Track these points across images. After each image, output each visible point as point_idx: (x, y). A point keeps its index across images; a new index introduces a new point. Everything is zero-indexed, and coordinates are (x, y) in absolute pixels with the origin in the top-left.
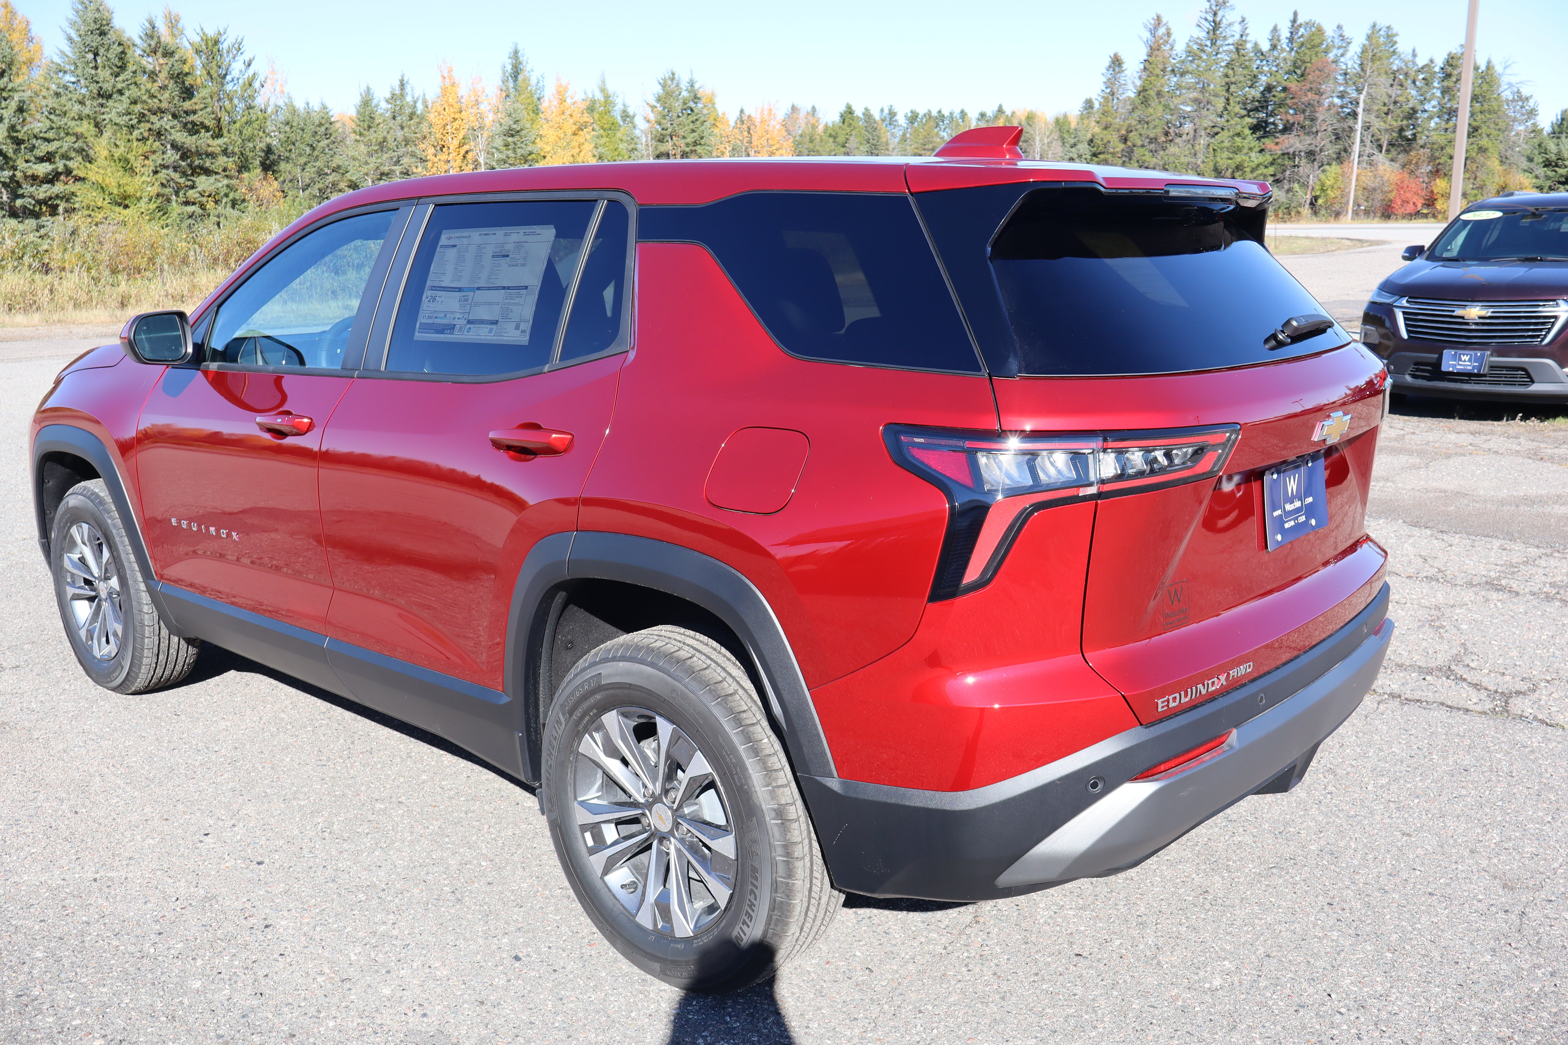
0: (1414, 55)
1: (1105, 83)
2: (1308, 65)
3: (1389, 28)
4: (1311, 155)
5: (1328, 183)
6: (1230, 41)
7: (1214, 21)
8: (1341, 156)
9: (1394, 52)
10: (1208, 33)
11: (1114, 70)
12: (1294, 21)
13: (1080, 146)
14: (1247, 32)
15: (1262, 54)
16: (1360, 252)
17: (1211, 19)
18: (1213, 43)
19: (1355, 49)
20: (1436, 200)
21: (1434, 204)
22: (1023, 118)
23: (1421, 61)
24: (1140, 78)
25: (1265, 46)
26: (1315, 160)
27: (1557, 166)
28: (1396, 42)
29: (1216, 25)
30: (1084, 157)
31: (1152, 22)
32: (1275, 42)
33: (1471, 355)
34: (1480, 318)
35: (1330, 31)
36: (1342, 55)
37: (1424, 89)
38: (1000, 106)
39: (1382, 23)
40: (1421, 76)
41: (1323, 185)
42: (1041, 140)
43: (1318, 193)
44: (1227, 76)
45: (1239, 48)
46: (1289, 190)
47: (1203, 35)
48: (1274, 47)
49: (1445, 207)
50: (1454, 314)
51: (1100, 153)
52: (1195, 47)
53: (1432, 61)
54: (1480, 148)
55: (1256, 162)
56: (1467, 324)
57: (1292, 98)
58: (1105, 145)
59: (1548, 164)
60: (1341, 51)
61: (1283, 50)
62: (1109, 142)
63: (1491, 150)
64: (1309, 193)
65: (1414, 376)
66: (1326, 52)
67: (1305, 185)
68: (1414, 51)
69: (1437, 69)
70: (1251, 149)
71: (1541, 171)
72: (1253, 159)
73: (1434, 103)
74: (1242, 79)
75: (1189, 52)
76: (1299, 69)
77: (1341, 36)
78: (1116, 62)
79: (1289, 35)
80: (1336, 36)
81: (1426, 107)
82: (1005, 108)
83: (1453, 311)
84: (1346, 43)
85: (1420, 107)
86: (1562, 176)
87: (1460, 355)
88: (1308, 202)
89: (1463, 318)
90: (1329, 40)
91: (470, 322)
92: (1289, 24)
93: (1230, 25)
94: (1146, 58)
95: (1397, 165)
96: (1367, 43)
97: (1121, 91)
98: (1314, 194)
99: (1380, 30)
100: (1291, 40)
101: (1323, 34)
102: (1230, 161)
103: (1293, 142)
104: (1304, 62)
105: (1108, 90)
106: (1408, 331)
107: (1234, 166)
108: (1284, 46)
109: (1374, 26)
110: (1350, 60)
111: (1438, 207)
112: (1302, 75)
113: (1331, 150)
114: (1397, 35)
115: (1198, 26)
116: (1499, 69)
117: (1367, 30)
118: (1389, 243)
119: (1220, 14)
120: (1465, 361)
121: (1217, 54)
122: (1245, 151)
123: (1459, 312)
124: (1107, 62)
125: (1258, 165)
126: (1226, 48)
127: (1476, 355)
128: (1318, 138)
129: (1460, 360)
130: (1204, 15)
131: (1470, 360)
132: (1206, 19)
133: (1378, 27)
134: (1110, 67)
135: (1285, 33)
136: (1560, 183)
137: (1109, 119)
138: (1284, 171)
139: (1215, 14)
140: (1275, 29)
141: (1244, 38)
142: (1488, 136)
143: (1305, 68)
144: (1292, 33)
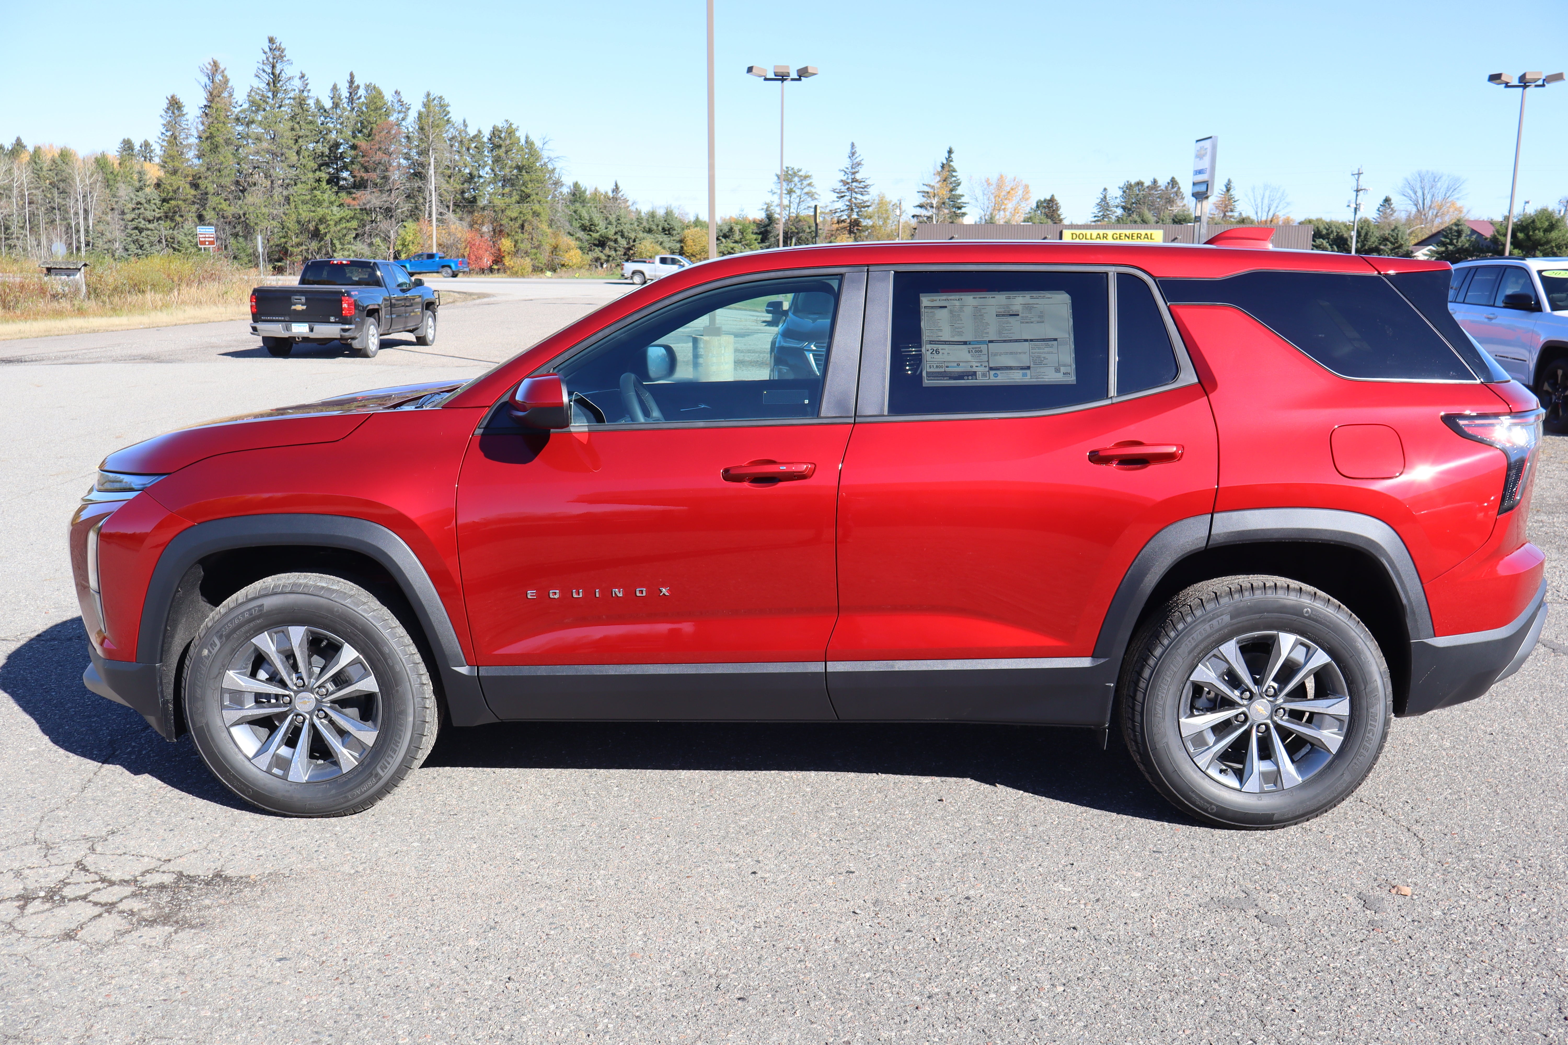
0: (465, 126)
1: (164, 125)
2: (374, 126)
3: (440, 98)
4: (388, 212)
5: (409, 238)
6: (292, 95)
7: (273, 74)
8: (415, 214)
9: (448, 120)
10: (268, 84)
11: (173, 113)
12: (352, 82)
13: (148, 190)
14: (308, 87)
15: (325, 111)
16: (479, 305)
17: (270, 71)
18: (275, 95)
19: (413, 115)
20: (504, 257)
21: (502, 261)
22: (57, 155)
23: (472, 132)
24: (203, 124)
25: (328, 104)
26: (392, 216)
27: (590, 230)
28: (449, 112)
29: (275, 79)
30: (153, 202)
31: (209, 67)
32: (336, 100)
35: (388, 96)
36: (403, 119)
37: (477, 157)
38: (18, 140)
39: (435, 93)
40: (473, 145)
41: (404, 240)
42: (81, 181)
43: (400, 248)
44: (293, 129)
45: (301, 103)
46: (371, 244)
47: (263, 86)
48: (336, 105)
49: (512, 263)
51: (171, 199)
52: (258, 97)
53: (479, 131)
54: (534, 213)
55: (338, 216)
57: (363, 156)
58: (175, 192)
59: (584, 228)
60: (401, 116)
61: (344, 108)
62: (178, 188)
63: (543, 215)
64: (391, 247)
66: (387, 115)
67: (386, 239)
68: (464, 121)
69: (485, 140)
70: (332, 203)
71: (581, 234)
72: (335, 212)
73: (487, 169)
74: (308, 133)
75: (253, 103)
76: (364, 128)
77: (399, 101)
78: (175, 105)
79: (348, 95)
80: (395, 101)
81: (481, 173)
82: (25, 141)
84: (405, 109)
85: (476, 173)
86: (595, 239)
88: (392, 256)
90: (389, 104)
91: (991, 369)
92: (348, 85)
93: (289, 79)
94: (205, 103)
95: (465, 224)
96: (423, 110)
97: (183, 136)
98: (396, 249)
99: (434, 99)
100: (351, 100)
101: (383, 97)
102: (312, 214)
103: (370, 198)
104: (369, 123)
105: (169, 134)
107: (317, 219)
108: (345, 105)
109: (428, 95)
110: (410, 123)
111: (507, 264)
112: (369, 135)
113: (406, 207)
114: (448, 105)
115: (257, 76)
116: (538, 144)
117: (422, 99)
118: (493, 296)
119: (279, 67)
121: (280, 107)
122: (326, 204)
124: (165, 104)
125: (341, 220)
126: (287, 102)
128: (393, 195)
130: (261, 66)
132: (264, 71)
133: (432, 97)
134: (168, 109)
135: (345, 93)
136: (595, 245)
137: (176, 164)
138: (364, 226)
139: (273, 67)
140: (335, 88)
141: (305, 94)
142: (539, 202)
143: (371, 129)
144: (351, 94)
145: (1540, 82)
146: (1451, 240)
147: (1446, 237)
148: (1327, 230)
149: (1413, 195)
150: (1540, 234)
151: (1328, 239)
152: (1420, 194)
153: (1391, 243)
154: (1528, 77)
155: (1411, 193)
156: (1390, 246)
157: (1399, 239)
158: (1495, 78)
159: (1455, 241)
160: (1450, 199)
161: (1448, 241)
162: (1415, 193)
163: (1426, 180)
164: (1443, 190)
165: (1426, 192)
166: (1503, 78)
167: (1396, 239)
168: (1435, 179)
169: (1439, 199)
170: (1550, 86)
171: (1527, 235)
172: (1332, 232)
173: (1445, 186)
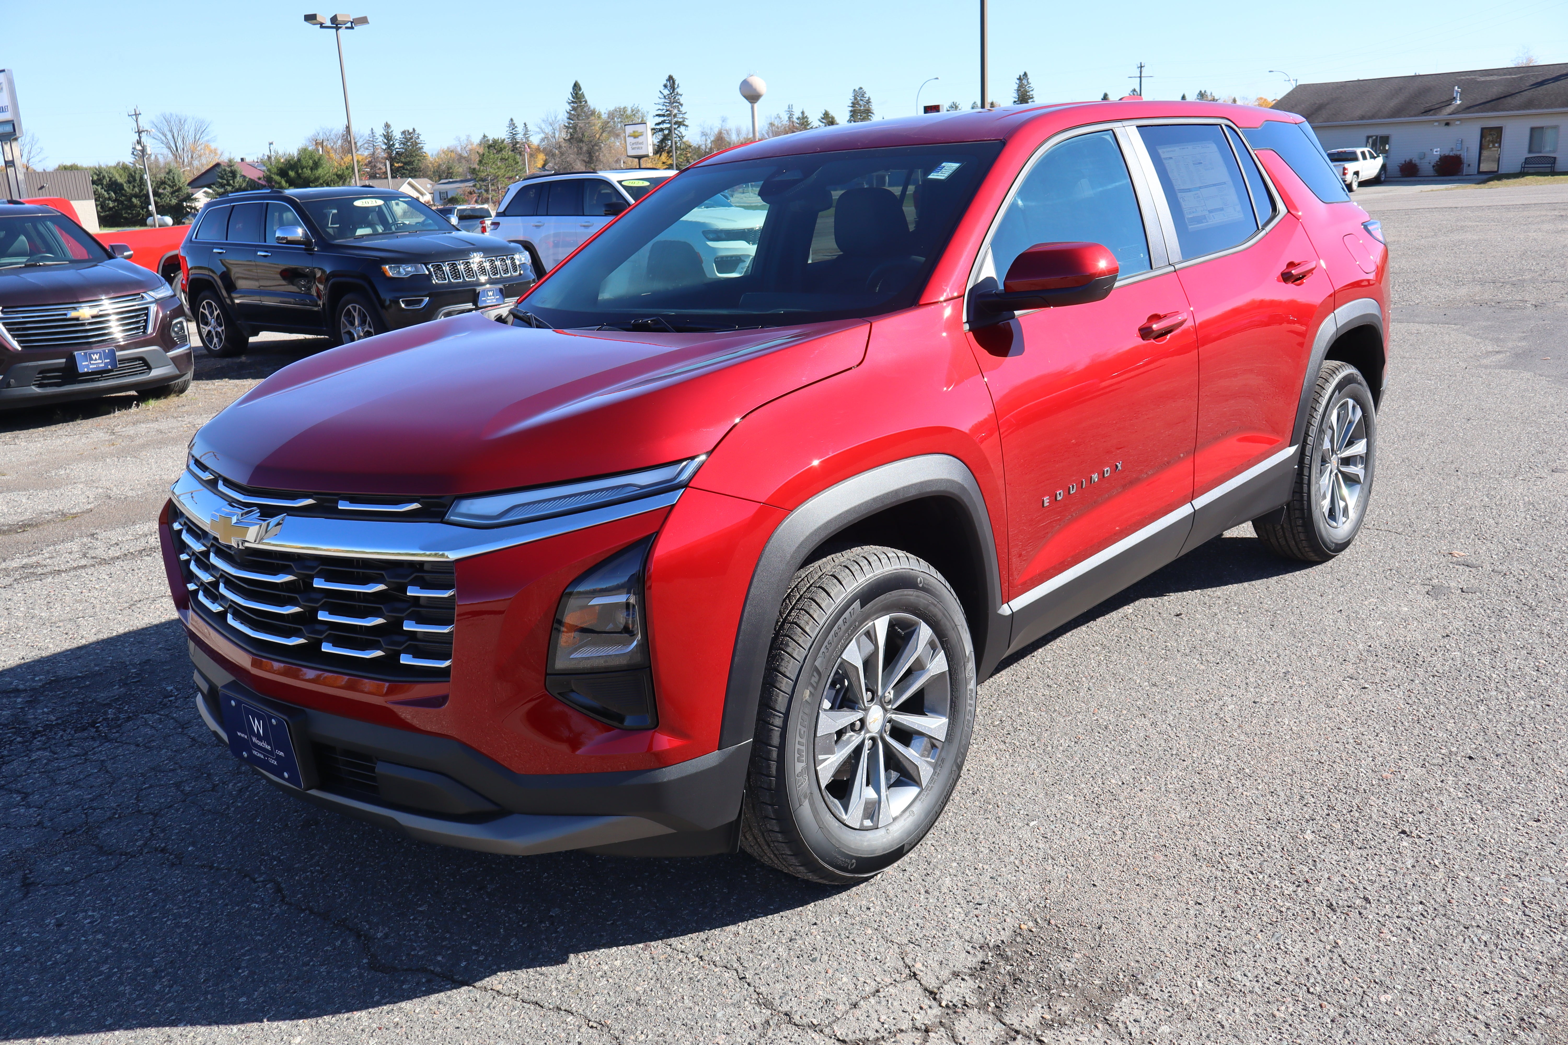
33: (100, 353)
34: (93, 317)
50: (68, 316)
56: (83, 325)
65: (40, 386)
83: (65, 315)
87: (90, 354)
89: (77, 319)
106: (19, 342)
120: (96, 360)
123: (73, 314)
127: (104, 351)
129: (91, 359)
131: (100, 358)
145: (349, 25)
146: (228, 181)
147: (222, 178)
148: (98, 175)
149: (163, 138)
150: (307, 172)
151: (102, 184)
152: (170, 136)
153: (169, 186)
154: (339, 19)
155: (161, 135)
156: (169, 189)
157: (177, 181)
158: (310, 18)
159: (231, 182)
160: (201, 141)
161: (225, 182)
162: (165, 136)
163: (173, 123)
164: (192, 133)
165: (176, 135)
166: (318, 18)
167: (174, 182)
168: (181, 122)
169: (190, 140)
170: (357, 28)
171: (297, 172)
172: (104, 177)
173: (193, 128)
